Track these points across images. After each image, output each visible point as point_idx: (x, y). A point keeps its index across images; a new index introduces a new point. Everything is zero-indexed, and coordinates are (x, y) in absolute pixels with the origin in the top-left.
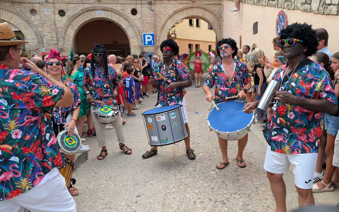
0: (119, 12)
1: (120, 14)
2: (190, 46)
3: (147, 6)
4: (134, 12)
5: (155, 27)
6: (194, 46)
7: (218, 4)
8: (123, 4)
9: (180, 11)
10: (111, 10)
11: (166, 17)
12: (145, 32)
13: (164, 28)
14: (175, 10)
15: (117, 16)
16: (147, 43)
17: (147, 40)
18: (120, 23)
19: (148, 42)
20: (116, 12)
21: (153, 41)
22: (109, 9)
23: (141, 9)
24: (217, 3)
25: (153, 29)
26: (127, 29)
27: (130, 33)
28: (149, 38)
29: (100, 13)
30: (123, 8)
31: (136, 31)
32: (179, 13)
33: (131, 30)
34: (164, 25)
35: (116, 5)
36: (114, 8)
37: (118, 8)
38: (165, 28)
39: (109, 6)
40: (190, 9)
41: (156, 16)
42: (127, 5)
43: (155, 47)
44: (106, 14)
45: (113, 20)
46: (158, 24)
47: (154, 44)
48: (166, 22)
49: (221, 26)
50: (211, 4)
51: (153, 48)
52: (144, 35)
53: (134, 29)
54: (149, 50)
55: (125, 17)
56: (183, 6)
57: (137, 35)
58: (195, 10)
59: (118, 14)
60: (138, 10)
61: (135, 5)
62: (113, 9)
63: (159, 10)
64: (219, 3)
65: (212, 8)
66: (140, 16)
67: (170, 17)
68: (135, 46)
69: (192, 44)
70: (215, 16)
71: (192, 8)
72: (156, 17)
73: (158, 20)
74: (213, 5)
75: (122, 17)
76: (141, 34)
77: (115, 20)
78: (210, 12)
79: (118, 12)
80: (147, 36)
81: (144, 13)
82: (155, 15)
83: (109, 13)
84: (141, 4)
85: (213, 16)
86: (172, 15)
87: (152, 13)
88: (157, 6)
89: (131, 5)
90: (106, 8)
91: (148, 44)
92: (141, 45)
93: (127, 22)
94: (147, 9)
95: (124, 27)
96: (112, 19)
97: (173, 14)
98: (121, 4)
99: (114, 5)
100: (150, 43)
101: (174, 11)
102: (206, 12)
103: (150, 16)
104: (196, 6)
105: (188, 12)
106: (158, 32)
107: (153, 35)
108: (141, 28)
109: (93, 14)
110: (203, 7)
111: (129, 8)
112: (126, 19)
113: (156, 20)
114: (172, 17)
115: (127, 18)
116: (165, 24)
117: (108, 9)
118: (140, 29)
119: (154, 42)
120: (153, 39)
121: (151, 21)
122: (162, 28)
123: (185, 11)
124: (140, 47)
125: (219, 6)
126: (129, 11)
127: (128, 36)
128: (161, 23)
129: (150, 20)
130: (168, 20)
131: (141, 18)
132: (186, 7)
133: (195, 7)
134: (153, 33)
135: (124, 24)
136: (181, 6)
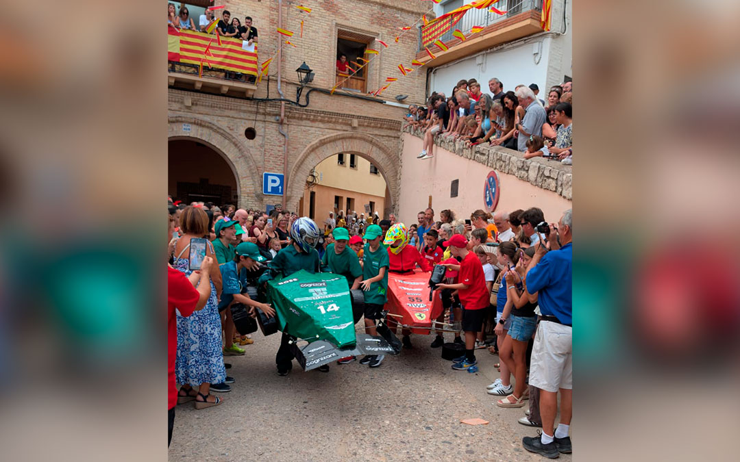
0: (224, 130)
1: (225, 135)
2: (338, 199)
3: (274, 126)
4: (250, 134)
5: (286, 164)
6: (345, 201)
7: (395, 137)
8: (233, 117)
9: (330, 142)
10: (210, 125)
11: (307, 148)
12: (269, 171)
13: (302, 166)
14: (323, 138)
15: (219, 137)
16: (269, 190)
17: (270, 185)
18: (224, 151)
19: (272, 187)
20: (217, 130)
21: (280, 187)
22: (207, 124)
23: (263, 129)
24: (393, 135)
25: (283, 166)
26: (236, 161)
27: (240, 169)
28: (274, 181)
29: (189, 129)
30: (232, 124)
31: (253, 167)
32: (328, 145)
33: (243, 164)
34: (302, 162)
35: (220, 118)
36: (215, 122)
37: (223, 123)
38: (304, 167)
39: (207, 118)
40: (347, 140)
41: (289, 145)
42: (238, 120)
43: (285, 196)
44: (200, 132)
45: (212, 143)
46: (291, 159)
47: (282, 193)
48: (306, 157)
49: (397, 174)
50: (383, 136)
51: (281, 199)
52: (266, 176)
53: (248, 164)
54: (274, 201)
55: (233, 140)
56: (335, 134)
57: (253, 173)
58: (356, 142)
59: (222, 134)
60: (259, 131)
61: (254, 122)
62: (214, 125)
63: (294, 135)
64: (396, 135)
65: (385, 142)
66: (261, 142)
67: (313, 149)
68: (248, 193)
69: (342, 197)
70: (389, 156)
71: (351, 138)
72: (289, 147)
73: (291, 152)
74: (387, 138)
75: (229, 139)
76: (260, 174)
77: (215, 144)
78: (380, 148)
79: (222, 131)
80: (270, 178)
81: (269, 137)
82: (287, 143)
83: (206, 131)
84: (265, 121)
85: (386, 156)
86: (317, 147)
87: (282, 138)
88: (292, 128)
89: (246, 121)
90: (201, 121)
91: (271, 192)
92: (259, 191)
93: (236, 150)
94: (274, 131)
95: (230, 158)
96: (210, 142)
97: (318, 144)
98: (229, 117)
99: (216, 118)
100: (275, 190)
101: (321, 141)
102: (374, 148)
103: (278, 144)
104: (359, 136)
105: (345, 144)
106: (291, 173)
107: (281, 177)
108: (262, 163)
109: (175, 129)
110: (370, 139)
111: (242, 126)
112: (236, 145)
113: (288, 152)
114: (317, 150)
115: (237, 143)
116: (304, 160)
117: (203, 124)
118: (259, 165)
119: (282, 190)
120: (282, 184)
121: (280, 153)
122: (299, 167)
123: (340, 143)
124: (258, 196)
125: (396, 141)
126: (243, 131)
127: (237, 174)
128: (296, 159)
129: (279, 151)
130: (309, 154)
131: (262, 146)
132: (341, 137)
133: (356, 138)
134: (282, 174)
135: (230, 153)
136: (334, 134)
